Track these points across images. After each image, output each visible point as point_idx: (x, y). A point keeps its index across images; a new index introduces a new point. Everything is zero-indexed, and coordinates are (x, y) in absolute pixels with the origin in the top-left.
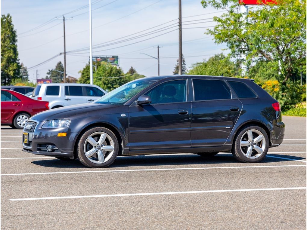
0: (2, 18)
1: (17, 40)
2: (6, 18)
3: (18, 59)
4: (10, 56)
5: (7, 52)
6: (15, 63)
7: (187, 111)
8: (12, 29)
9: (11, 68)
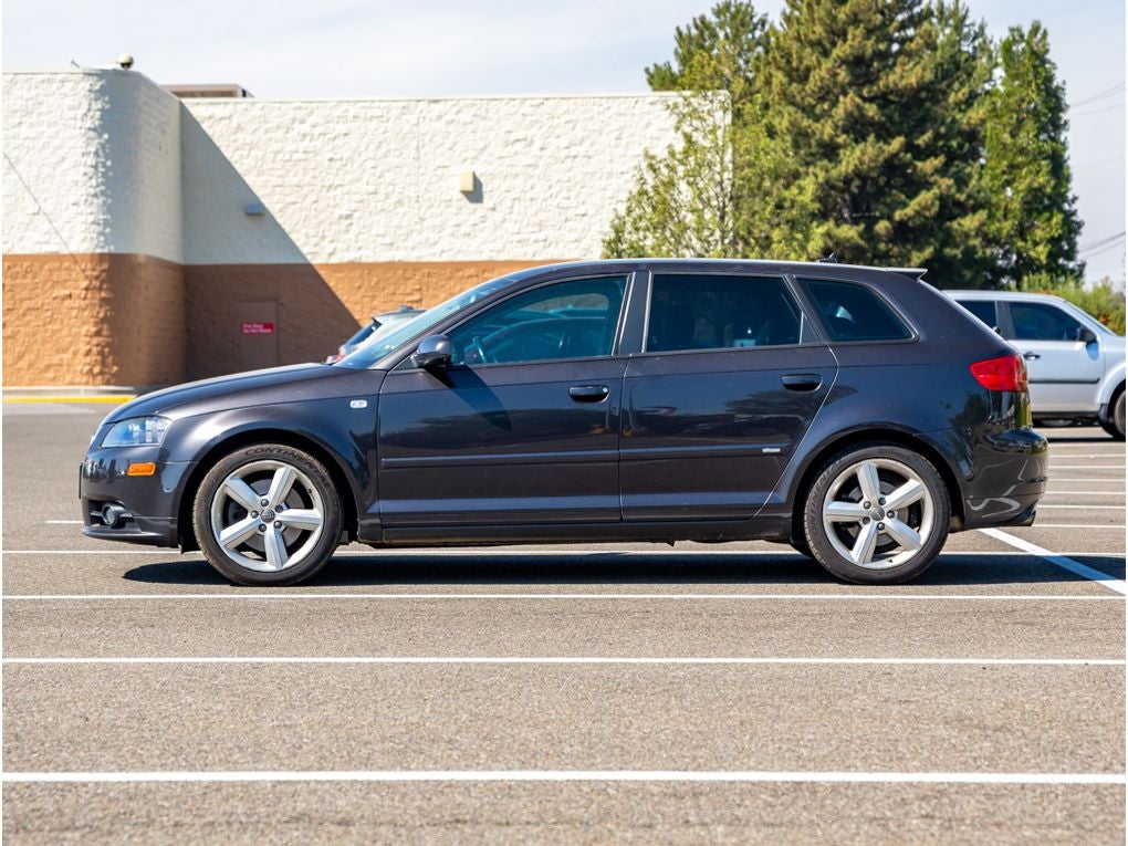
0: (1011, 38)
1: (1066, 122)
2: (1026, 38)
3: (1070, 195)
4: (1036, 185)
5: (1025, 170)
6: (1055, 212)
7: (605, 390)
8: (1049, 79)
9: (1039, 234)
